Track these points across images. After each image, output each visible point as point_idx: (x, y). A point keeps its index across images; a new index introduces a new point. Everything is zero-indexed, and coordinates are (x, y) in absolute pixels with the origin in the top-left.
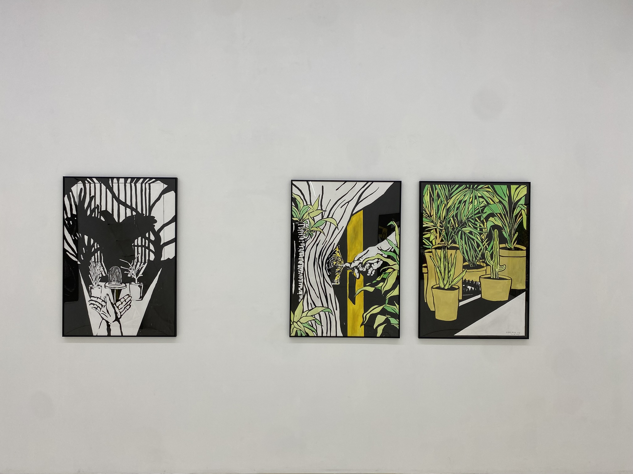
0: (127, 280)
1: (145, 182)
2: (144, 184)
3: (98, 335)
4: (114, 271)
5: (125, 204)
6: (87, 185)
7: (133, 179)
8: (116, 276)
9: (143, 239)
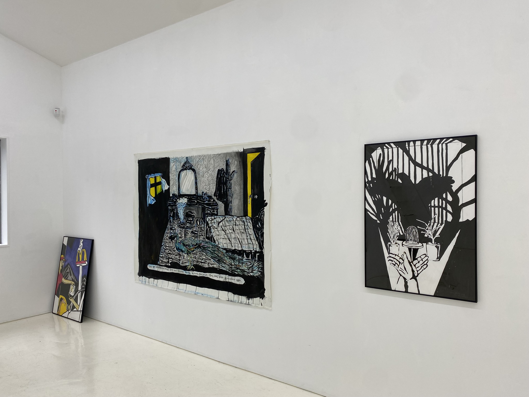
0: (424, 240)
1: (442, 143)
2: (440, 145)
3: (396, 290)
4: (411, 231)
5: (421, 166)
6: (386, 150)
7: (429, 140)
8: (413, 235)
9: (440, 200)
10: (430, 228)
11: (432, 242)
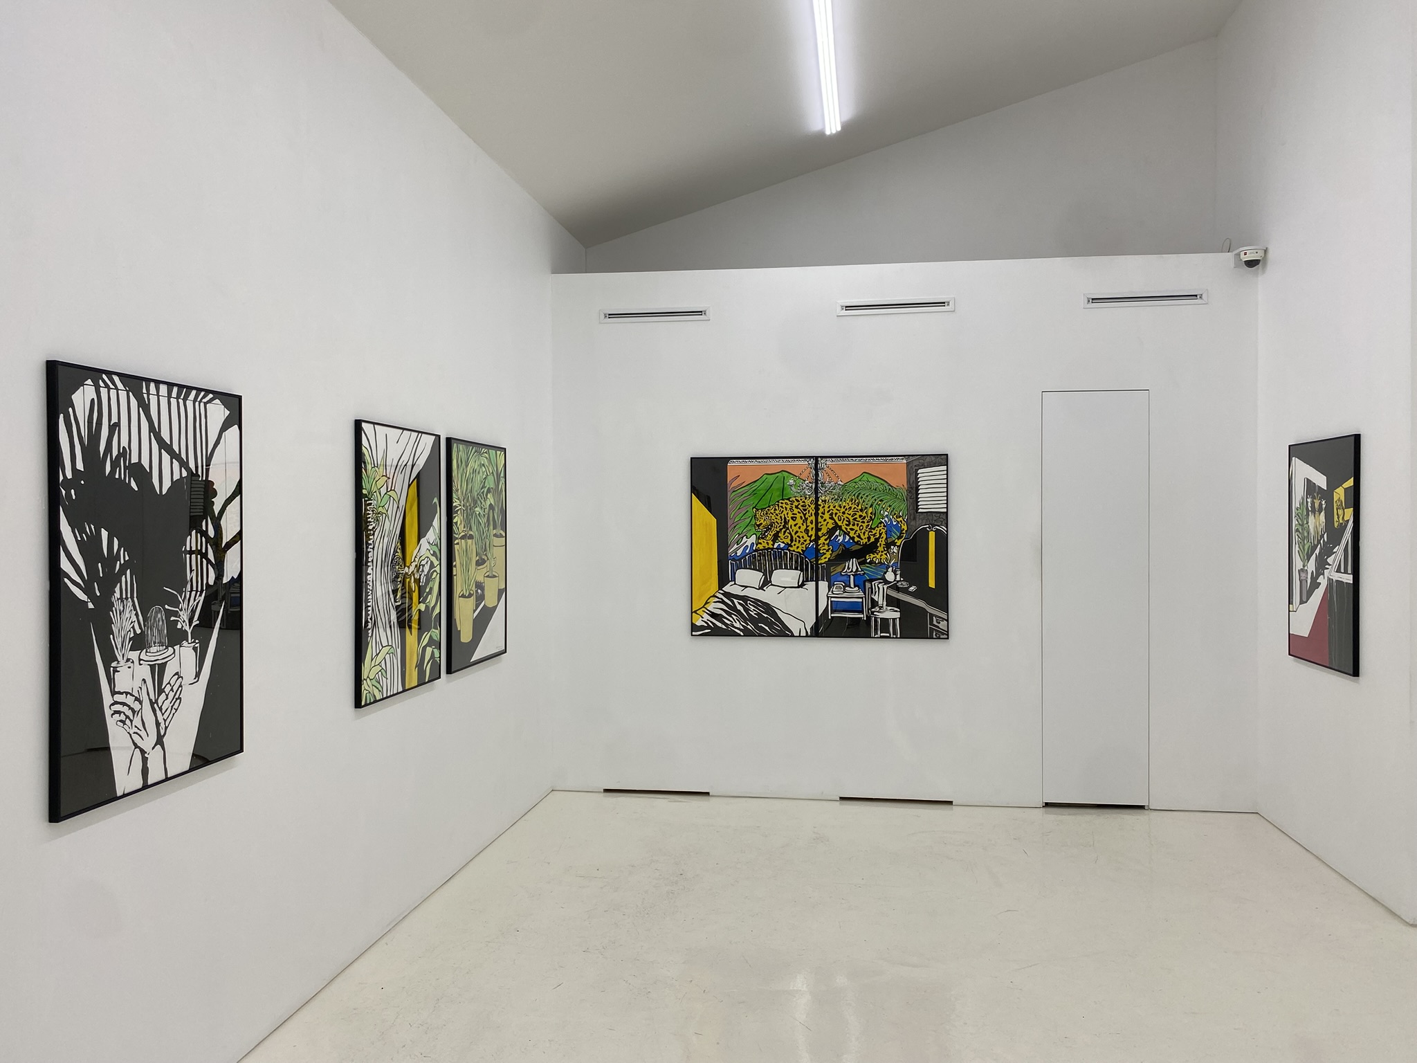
0: (175, 638)
1: (199, 400)
2: (197, 403)
3: (125, 793)
4: (155, 618)
5: (169, 449)
6: (104, 391)
8: (158, 630)
9: (199, 536)
10: (185, 606)
11: (188, 641)
